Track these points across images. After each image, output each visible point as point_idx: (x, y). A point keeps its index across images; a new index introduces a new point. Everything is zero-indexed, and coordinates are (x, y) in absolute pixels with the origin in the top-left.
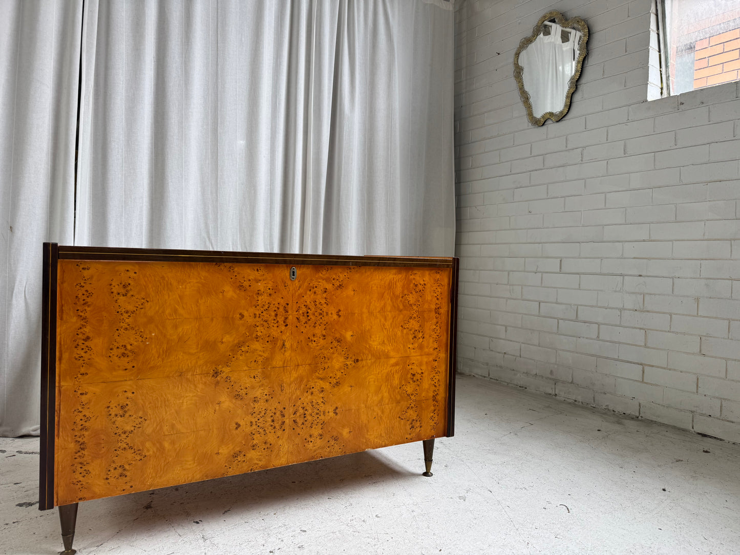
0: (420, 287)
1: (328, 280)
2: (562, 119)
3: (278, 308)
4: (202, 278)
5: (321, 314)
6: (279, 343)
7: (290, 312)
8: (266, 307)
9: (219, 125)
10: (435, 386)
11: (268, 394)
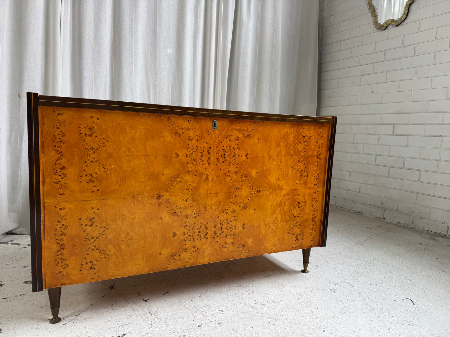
0: (307, 138)
1: (239, 131)
2: (400, 24)
3: (203, 151)
4: (148, 125)
5: (234, 156)
6: (204, 177)
7: (212, 154)
8: (195, 150)
9: (157, 27)
10: (314, 211)
11: (196, 213)
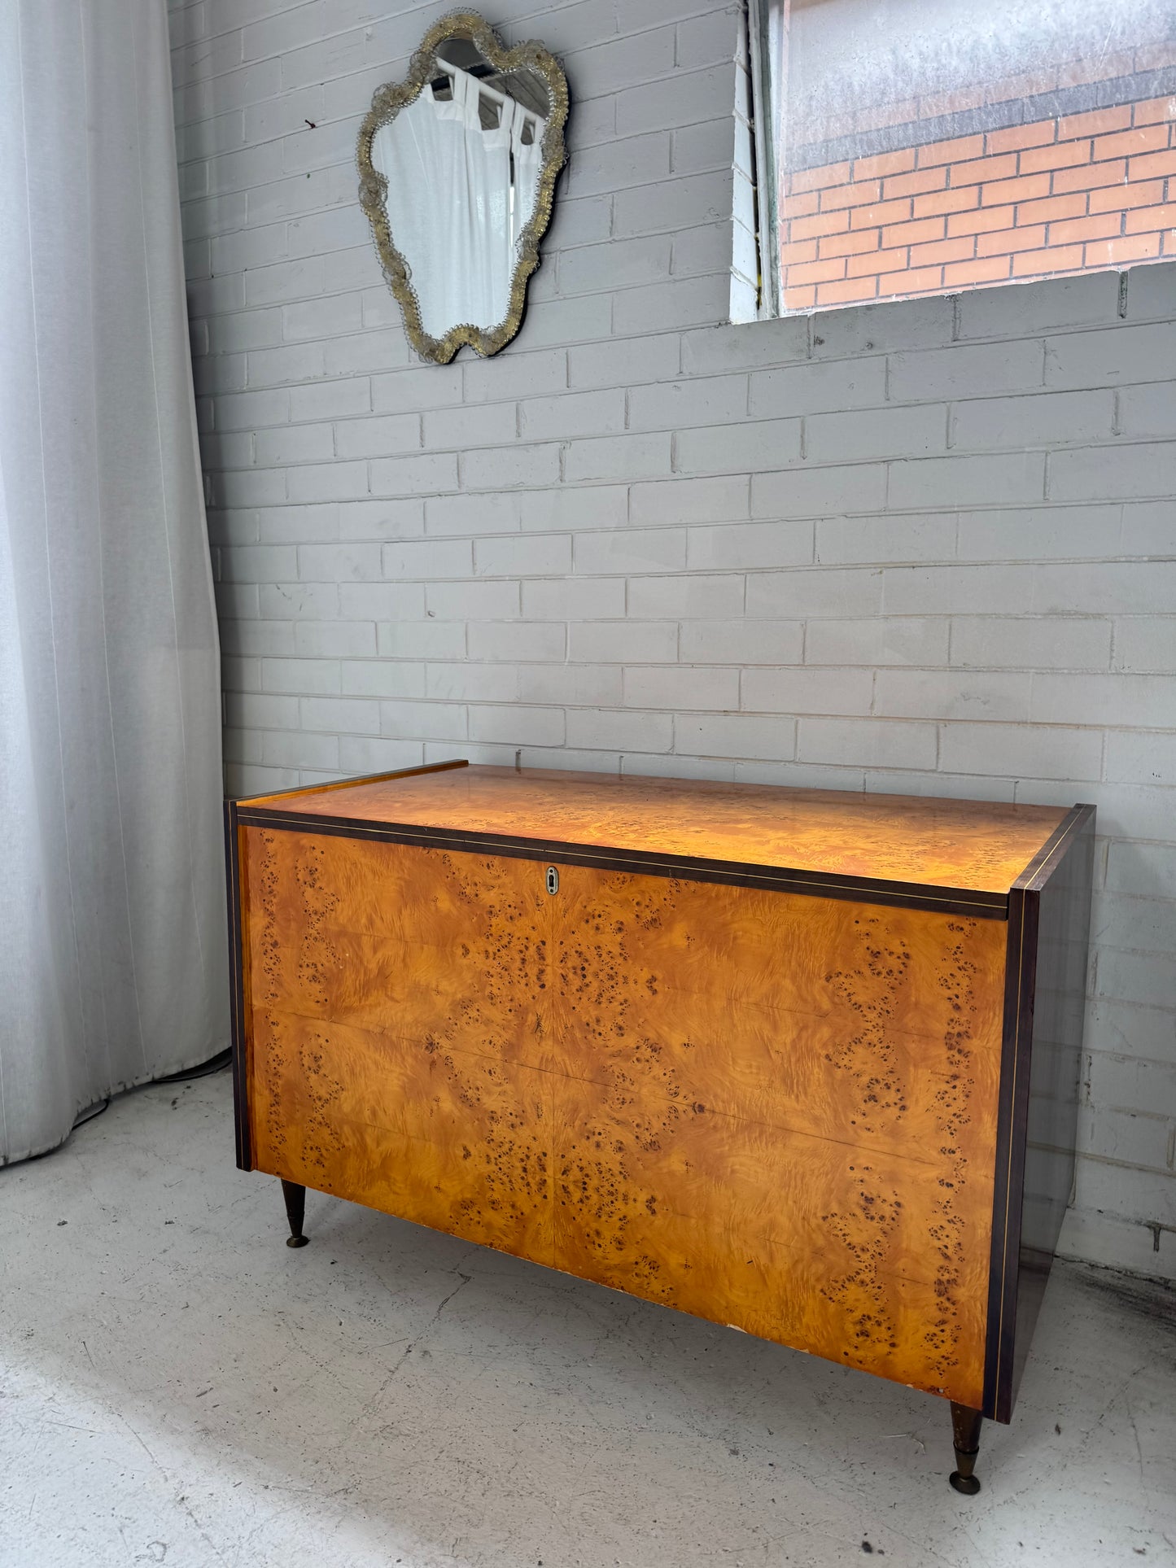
0: (894, 963)
1: (624, 903)
3: (527, 948)
5: (611, 977)
10: (946, 1257)
11: (513, 1113)
